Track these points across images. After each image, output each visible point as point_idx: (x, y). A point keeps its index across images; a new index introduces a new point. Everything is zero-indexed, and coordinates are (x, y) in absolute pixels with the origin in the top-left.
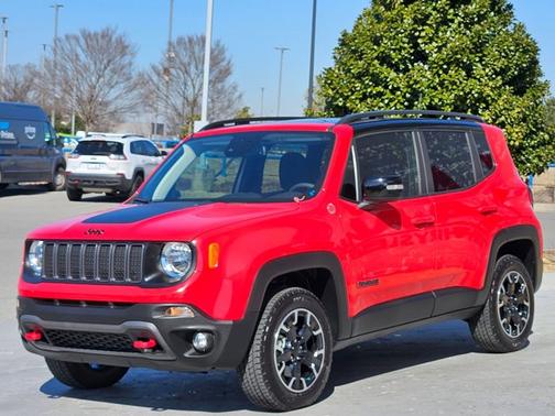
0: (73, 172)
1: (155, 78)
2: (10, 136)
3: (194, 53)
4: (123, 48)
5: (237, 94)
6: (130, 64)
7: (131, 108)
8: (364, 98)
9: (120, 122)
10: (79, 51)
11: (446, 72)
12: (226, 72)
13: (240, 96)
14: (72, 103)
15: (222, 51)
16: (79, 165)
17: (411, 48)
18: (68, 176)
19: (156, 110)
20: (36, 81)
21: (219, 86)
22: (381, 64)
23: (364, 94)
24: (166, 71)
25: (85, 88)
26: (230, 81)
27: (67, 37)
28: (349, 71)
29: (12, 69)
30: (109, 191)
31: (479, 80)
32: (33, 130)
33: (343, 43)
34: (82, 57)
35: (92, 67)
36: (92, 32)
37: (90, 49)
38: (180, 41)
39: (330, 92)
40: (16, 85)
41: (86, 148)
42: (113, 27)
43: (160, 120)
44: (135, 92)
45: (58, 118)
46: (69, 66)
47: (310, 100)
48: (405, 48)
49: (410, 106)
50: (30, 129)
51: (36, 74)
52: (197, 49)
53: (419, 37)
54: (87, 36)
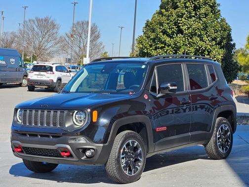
0: (31, 78)
1: (67, 39)
2: (4, 63)
3: (84, 28)
4: (54, 26)
5: (102, 46)
6: (56, 33)
7: (57, 52)
8: (156, 49)
9: (52, 57)
10: (35, 27)
11: (191, 38)
12: (98, 37)
13: (103, 47)
14: (31, 49)
15: (96, 28)
16: (34, 76)
17: (176, 28)
18: (29, 80)
19: (67, 52)
20: (16, 39)
21: (94, 42)
22: (163, 35)
23: (156, 47)
24: (72, 36)
25: (37, 42)
26: (99, 41)
27: (30, 20)
28: (149, 37)
29: (5, 34)
30: (46, 87)
31: (205, 42)
32: (14, 60)
33: (147, 25)
34: (36, 29)
35: (40, 33)
36: (40, 18)
37: (39, 26)
38: (78, 23)
39: (141, 46)
40: (7, 41)
41: (36, 69)
42: (49, 17)
43: (69, 57)
44: (59, 45)
45: (25, 55)
46: (30, 33)
47: (133, 49)
48: (173, 28)
49: (176, 53)
50: (12, 60)
51: (16, 36)
52: (85, 26)
53: (180, 23)
54: (38, 20)
